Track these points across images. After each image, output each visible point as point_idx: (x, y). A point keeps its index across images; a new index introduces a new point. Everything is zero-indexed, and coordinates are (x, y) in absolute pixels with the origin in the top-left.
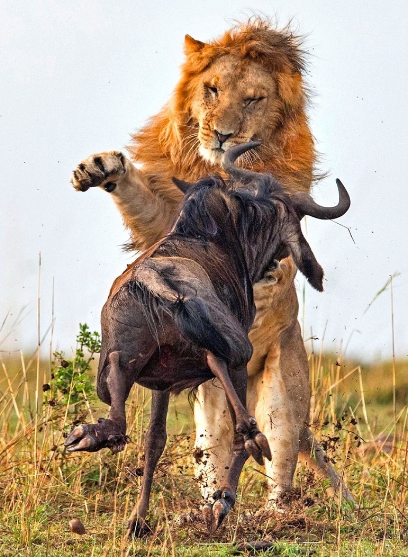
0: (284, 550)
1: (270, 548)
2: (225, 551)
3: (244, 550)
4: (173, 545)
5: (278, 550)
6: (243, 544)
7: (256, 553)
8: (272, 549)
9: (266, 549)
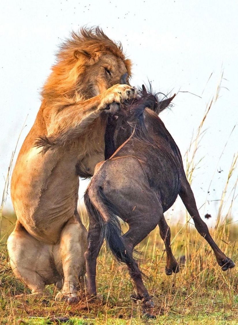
0: (76, 322)
1: (68, 321)
2: (43, 322)
3: (53, 322)
4: (14, 318)
5: (72, 322)
6: (53, 318)
7: (60, 323)
8: (69, 321)
9: (66, 321)
